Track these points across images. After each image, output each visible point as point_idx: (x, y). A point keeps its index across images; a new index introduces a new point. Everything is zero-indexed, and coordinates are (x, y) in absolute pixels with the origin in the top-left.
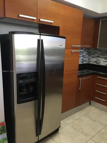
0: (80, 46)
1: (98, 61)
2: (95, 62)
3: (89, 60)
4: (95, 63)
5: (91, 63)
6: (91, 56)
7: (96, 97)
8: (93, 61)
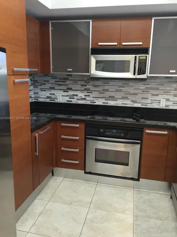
0: (28, 70)
1: (53, 96)
2: (48, 97)
3: (37, 95)
4: (48, 100)
5: (41, 100)
6: (39, 87)
7: (63, 160)
8: (43, 96)
